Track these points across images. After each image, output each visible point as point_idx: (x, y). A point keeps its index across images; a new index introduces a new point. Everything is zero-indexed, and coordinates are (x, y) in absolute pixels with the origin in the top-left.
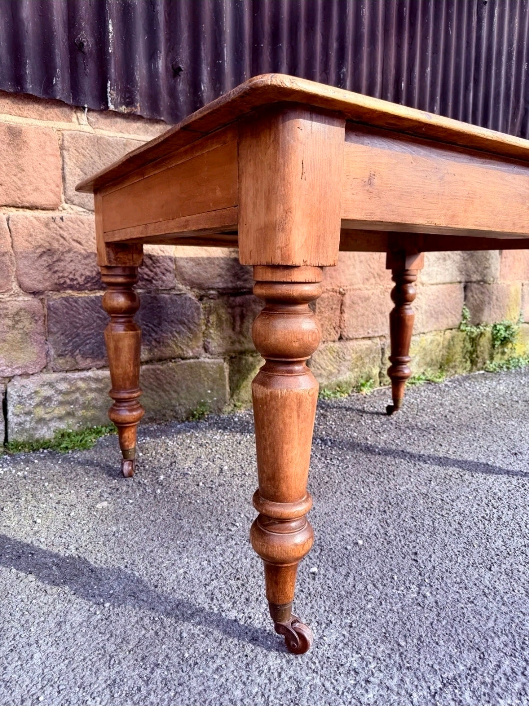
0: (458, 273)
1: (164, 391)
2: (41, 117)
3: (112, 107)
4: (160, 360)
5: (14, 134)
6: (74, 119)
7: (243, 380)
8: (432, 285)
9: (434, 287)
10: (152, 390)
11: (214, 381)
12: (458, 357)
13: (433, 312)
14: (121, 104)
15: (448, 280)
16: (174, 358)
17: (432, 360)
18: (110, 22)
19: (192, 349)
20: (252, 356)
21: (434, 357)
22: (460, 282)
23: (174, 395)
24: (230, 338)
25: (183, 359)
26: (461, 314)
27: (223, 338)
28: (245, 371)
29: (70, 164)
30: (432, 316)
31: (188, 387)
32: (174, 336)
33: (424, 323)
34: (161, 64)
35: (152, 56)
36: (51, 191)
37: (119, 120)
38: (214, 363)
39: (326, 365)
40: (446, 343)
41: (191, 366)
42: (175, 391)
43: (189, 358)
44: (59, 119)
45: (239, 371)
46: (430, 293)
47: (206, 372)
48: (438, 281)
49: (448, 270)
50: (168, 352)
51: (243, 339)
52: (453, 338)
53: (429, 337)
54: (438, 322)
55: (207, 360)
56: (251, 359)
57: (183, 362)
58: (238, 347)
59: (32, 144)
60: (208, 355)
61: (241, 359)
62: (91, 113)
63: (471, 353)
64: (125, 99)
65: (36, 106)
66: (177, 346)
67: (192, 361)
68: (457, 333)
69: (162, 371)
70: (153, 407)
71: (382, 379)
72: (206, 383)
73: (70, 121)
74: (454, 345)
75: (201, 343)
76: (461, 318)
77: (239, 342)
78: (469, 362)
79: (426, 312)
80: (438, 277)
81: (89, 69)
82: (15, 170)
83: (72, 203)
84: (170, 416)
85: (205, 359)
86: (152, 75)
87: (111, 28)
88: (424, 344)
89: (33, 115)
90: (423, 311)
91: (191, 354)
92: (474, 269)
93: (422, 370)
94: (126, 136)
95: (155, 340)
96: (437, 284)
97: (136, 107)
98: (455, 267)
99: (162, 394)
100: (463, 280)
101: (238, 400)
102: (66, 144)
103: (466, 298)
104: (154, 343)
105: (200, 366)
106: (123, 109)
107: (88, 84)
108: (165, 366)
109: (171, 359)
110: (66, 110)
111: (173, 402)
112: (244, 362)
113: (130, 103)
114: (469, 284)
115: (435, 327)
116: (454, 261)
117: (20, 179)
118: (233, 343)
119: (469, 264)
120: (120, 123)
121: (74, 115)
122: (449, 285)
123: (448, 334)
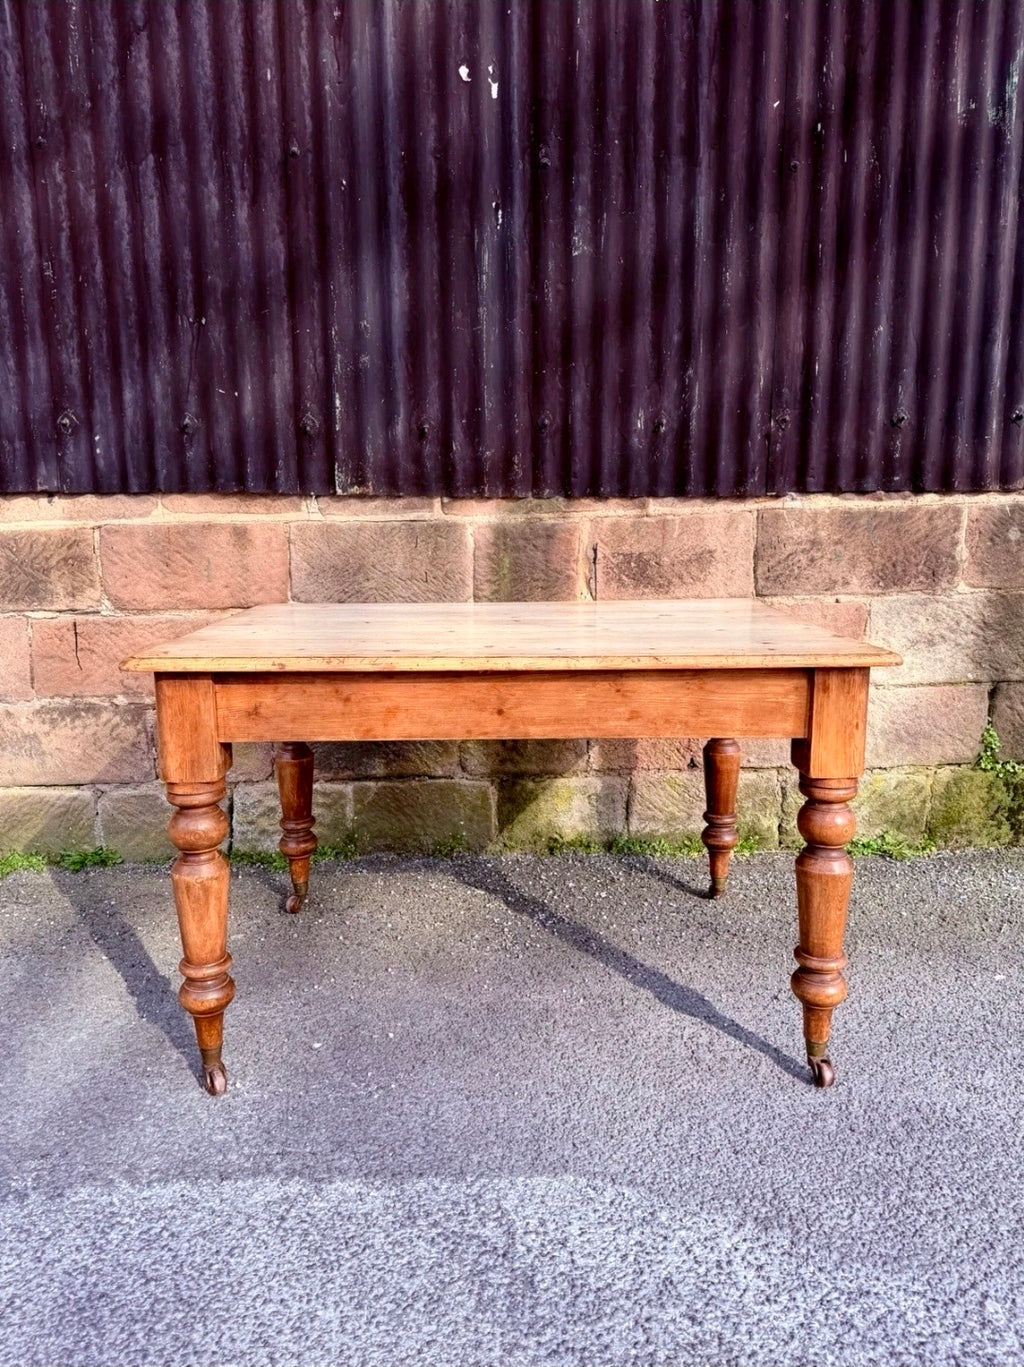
0: (971, 666)
1: (405, 814)
2: (268, 511)
3: (339, 491)
4: (401, 777)
5: (240, 534)
6: (304, 508)
7: (518, 812)
8: (902, 686)
9: (908, 689)
10: (390, 812)
11: (474, 809)
12: (975, 818)
13: (903, 732)
14: (352, 485)
15: (940, 678)
16: (419, 776)
17: (903, 817)
18: (337, 396)
19: (443, 766)
20: (533, 780)
21: (907, 812)
22: (977, 682)
23: (418, 821)
24: (498, 755)
25: (431, 777)
26: (980, 738)
27: (488, 755)
28: (521, 800)
29: (296, 558)
30: (900, 739)
31: (436, 813)
32: (418, 749)
33: (881, 751)
34: (400, 429)
35: (389, 422)
36: (277, 589)
37: (352, 501)
38: (473, 786)
39: (664, 804)
40: (940, 789)
41: (441, 789)
42: (419, 817)
43: (440, 777)
44: (287, 511)
45: (512, 800)
46: (894, 701)
47: (463, 797)
48: (915, 680)
49: (941, 661)
50: (410, 768)
51: (517, 758)
52: (957, 782)
53: (894, 777)
54: (918, 750)
55: (464, 781)
56: (531, 785)
57: (429, 781)
58: (509, 767)
59: (257, 542)
60: (466, 775)
61: (514, 784)
62: (320, 499)
63: (1013, 813)
64: (357, 478)
65: (263, 500)
66: (421, 761)
67: (443, 781)
68: (971, 773)
69: (402, 790)
70: (391, 832)
71: (784, 837)
72: (462, 811)
73: (300, 510)
74: (960, 794)
75: (456, 759)
76: (980, 748)
77: (512, 760)
78: (1006, 827)
79: (884, 732)
80: (914, 672)
81: (317, 451)
82: (239, 571)
83: (299, 600)
84: (413, 846)
85: (462, 781)
86: (390, 444)
87: (338, 402)
88: (880, 786)
89: (261, 511)
90: (877, 732)
91: (440, 773)
92: (1014, 657)
93: (878, 831)
94: (362, 518)
95: (393, 752)
96: (914, 686)
97: (368, 487)
98: (960, 655)
99: (402, 817)
100: (984, 678)
101: (510, 839)
102: (292, 537)
103: (991, 710)
104: (391, 756)
105: (453, 788)
106: (355, 490)
107: (315, 469)
108: (406, 784)
109: (414, 776)
110: (295, 498)
111: (418, 830)
112: (518, 788)
113: (362, 483)
114: (1004, 685)
115: (910, 759)
116: (958, 645)
117: (245, 580)
118: (503, 762)
119: (1002, 649)
120: (355, 504)
121: (304, 503)
122: (947, 687)
123: (946, 774)
